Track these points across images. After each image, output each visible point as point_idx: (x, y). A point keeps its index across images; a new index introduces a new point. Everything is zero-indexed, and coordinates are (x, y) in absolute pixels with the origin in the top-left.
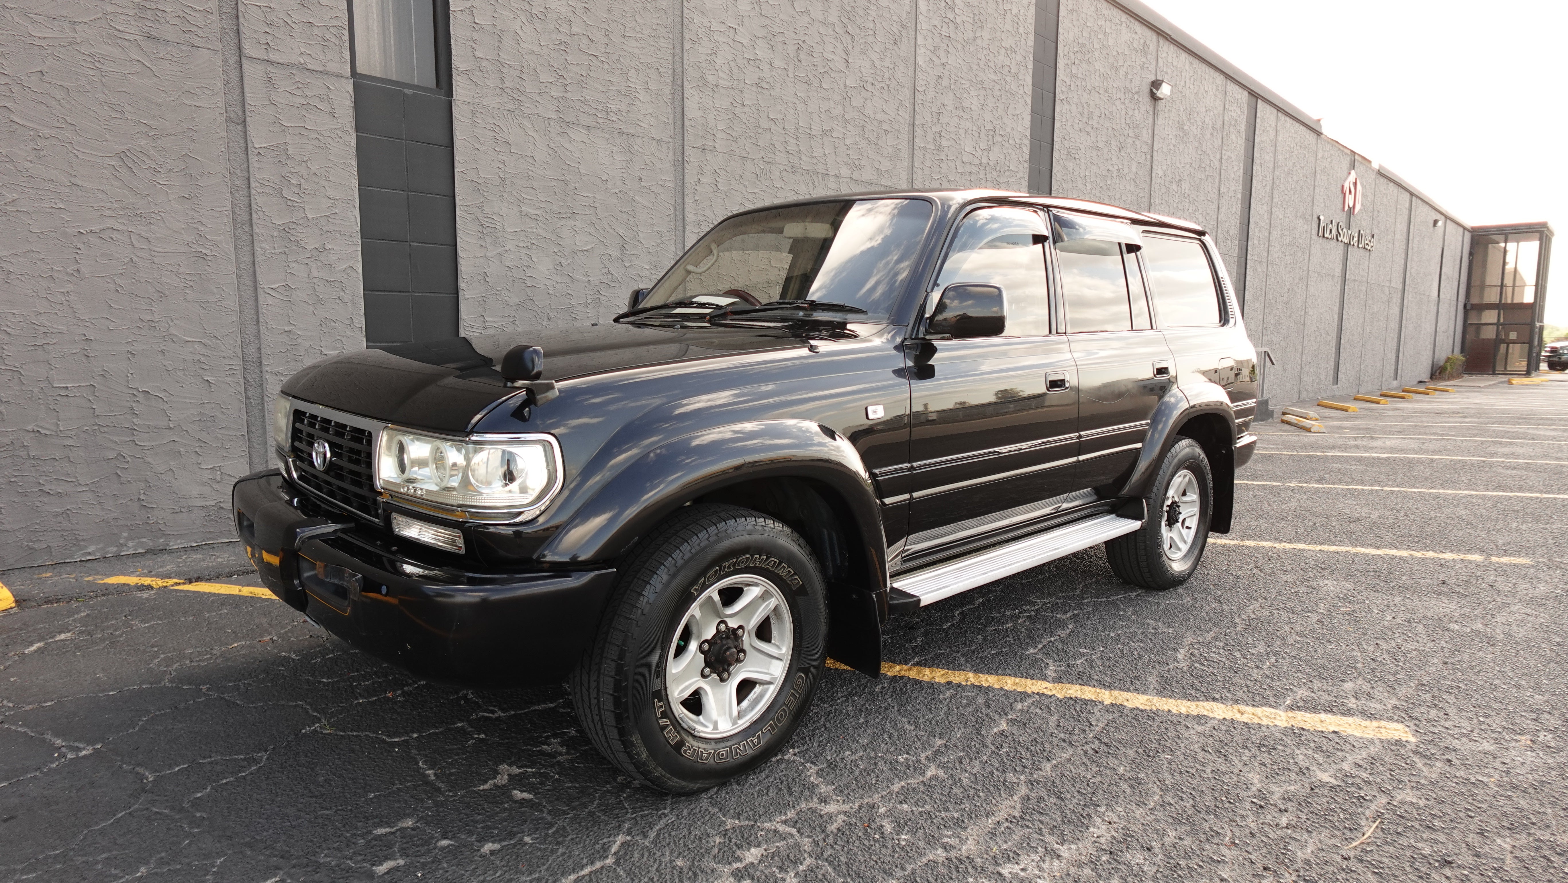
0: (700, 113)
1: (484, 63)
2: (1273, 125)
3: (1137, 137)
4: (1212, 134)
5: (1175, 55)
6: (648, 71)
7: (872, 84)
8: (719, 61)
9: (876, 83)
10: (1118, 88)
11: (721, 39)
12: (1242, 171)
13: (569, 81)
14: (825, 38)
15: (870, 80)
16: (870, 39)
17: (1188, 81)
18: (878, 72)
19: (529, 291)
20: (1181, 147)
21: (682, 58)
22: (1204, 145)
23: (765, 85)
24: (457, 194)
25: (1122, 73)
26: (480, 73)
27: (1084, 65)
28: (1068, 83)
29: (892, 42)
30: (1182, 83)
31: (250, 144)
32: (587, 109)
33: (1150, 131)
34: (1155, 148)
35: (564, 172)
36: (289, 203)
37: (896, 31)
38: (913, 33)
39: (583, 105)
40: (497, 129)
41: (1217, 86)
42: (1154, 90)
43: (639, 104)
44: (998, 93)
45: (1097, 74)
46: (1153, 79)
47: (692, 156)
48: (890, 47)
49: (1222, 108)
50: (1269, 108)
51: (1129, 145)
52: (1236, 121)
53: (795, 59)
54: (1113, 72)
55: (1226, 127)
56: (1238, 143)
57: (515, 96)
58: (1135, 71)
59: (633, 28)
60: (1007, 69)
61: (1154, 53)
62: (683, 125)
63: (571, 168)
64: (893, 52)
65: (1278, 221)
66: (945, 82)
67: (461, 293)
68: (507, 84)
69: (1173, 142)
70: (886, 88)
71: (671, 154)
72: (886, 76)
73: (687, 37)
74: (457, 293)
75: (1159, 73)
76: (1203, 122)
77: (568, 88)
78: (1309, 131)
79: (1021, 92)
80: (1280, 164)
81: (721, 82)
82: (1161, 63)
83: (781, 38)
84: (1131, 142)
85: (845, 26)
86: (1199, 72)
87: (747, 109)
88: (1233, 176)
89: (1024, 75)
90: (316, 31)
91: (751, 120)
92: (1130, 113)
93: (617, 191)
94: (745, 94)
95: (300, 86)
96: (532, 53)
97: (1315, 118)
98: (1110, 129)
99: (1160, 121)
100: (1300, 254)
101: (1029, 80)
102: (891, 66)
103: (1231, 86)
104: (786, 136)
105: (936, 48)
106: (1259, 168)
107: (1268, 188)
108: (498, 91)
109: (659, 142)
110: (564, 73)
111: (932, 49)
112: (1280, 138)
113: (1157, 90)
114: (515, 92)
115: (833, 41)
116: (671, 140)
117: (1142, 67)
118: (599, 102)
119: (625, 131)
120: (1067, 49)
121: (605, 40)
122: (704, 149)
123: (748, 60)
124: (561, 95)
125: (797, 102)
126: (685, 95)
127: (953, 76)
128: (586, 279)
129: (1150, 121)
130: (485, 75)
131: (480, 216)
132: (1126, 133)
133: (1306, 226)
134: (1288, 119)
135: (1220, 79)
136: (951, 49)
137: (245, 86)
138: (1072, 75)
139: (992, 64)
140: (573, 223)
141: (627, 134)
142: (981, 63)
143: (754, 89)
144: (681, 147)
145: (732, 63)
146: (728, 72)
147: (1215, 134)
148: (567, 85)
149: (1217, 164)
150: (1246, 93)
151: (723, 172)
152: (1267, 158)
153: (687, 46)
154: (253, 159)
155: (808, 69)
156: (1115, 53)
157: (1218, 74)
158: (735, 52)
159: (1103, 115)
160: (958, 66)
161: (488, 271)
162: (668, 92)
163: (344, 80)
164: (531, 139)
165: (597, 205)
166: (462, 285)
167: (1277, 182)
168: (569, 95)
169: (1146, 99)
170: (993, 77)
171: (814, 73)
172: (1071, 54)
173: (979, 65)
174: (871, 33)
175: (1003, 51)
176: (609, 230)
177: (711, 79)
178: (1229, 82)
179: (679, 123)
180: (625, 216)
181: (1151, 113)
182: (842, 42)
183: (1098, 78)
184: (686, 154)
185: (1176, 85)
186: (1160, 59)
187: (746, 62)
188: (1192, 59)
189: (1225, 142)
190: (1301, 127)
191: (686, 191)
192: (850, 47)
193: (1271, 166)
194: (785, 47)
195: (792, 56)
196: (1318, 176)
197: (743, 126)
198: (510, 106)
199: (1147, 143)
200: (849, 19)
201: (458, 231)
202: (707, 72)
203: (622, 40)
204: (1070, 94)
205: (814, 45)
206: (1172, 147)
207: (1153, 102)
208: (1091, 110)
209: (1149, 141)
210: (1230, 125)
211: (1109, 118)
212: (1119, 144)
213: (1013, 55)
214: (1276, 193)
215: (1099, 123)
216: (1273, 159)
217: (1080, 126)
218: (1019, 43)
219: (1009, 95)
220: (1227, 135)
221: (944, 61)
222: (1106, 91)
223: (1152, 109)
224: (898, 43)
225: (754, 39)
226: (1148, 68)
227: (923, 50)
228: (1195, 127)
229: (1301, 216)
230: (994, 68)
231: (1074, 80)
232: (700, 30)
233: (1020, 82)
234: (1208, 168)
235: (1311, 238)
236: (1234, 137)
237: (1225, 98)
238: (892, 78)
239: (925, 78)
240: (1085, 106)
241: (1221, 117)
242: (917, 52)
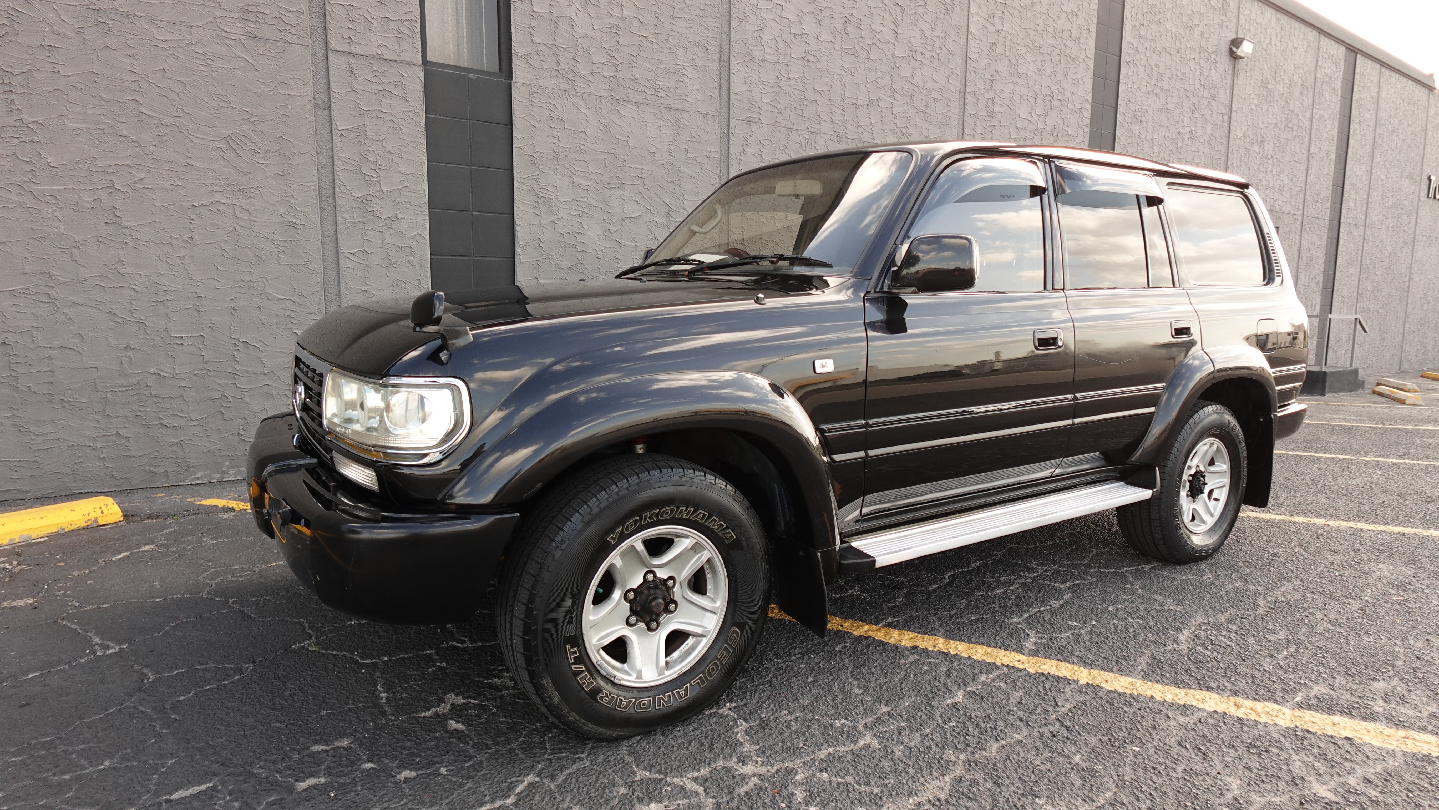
0: (746, 87)
1: (541, 48)
2: (1376, 81)
3: (1213, 97)
4: (1301, 93)
5: (1259, 12)
6: (695, 49)
7: (922, 54)
8: (766, 38)
9: (926, 52)
10: (1192, 49)
11: (768, 16)
12: (1336, 130)
13: (620, 61)
14: (873, 11)
15: (920, 49)
16: (921, 10)
17: (1274, 38)
18: (928, 42)
19: (579, 256)
20: (1264, 107)
21: (730, 36)
22: (1292, 104)
23: (811, 59)
24: (515, 168)
25: (1197, 32)
26: (538, 57)
27: (1154, 26)
28: (1136, 45)
29: (943, 11)
30: (1267, 41)
31: (334, 127)
32: (636, 86)
33: (1228, 91)
34: (1234, 108)
35: (613, 145)
36: (367, 178)
37: (949, 1)
38: (967, 2)
39: (633, 83)
40: (552, 108)
41: (1308, 42)
42: (1234, 49)
43: (687, 80)
44: (1057, 58)
45: (1169, 35)
46: (1234, 37)
47: (738, 129)
48: (942, 16)
49: (1314, 65)
50: (1370, 63)
51: (1203, 106)
52: (1331, 77)
53: (843, 33)
54: (1187, 32)
55: (1318, 85)
56: (1333, 101)
57: (569, 76)
58: (1212, 30)
59: (682, 10)
60: (1067, 33)
61: (1235, 10)
62: (729, 99)
63: (621, 142)
64: (944, 21)
65: (1380, 183)
66: (999, 49)
67: (517, 257)
68: (563, 66)
69: (1255, 101)
70: (936, 57)
71: (717, 127)
72: (937, 45)
73: (734, 15)
74: (514, 258)
75: (1240, 31)
76: (1291, 80)
77: (619, 68)
78: (1419, 87)
79: (1083, 56)
80: (1383, 121)
81: (767, 56)
82: (1242, 21)
83: (828, 13)
84: (1206, 103)
86: (1288, 28)
87: (792, 82)
88: (1325, 135)
89: (1087, 39)
90: (392, 25)
91: (797, 92)
92: (1206, 73)
93: (664, 162)
94: (790, 68)
95: (377, 74)
96: (586, 36)
97: (1427, 72)
98: (1182, 90)
99: (1240, 81)
100: (1405, 216)
101: (1092, 43)
102: (942, 36)
103: (1325, 42)
104: (832, 107)
105: (991, 16)
106: (1357, 126)
107: (1368, 148)
108: (554, 73)
109: (705, 115)
110: (615, 54)
111: (986, 16)
112: (1383, 95)
113: (1238, 48)
114: (569, 73)
115: (882, 13)
116: (717, 114)
117: (1221, 26)
118: (649, 80)
119: (673, 106)
120: (1134, 10)
121: (655, 22)
122: (749, 122)
123: (795, 35)
124: (612, 74)
125: (844, 74)
126: (732, 71)
127: (1008, 43)
128: (633, 245)
129: (1229, 81)
130: (542, 59)
131: (535, 187)
132: (1200, 94)
133: (1413, 187)
134: (1393, 74)
135: (1312, 34)
136: (1007, 16)
137: (331, 76)
138: (1140, 37)
139: (1051, 29)
140: (621, 192)
141: (674, 109)
142: (1039, 28)
143: (800, 62)
144: (727, 120)
145: (778, 39)
146: (774, 47)
147: (1305, 92)
148: (618, 65)
149: (1307, 124)
150: (1343, 49)
151: (768, 142)
152: (1367, 115)
153: (734, 24)
154: (337, 139)
155: (855, 41)
156: (1189, 12)
157: (1309, 29)
158: (782, 28)
159: (1174, 77)
160: (1014, 32)
161: (542, 237)
162: (715, 68)
163: (415, 67)
164: (583, 115)
165: (644, 176)
166: (518, 250)
167: (1379, 141)
168: (620, 75)
169: (1224, 59)
170: (1052, 42)
171: (862, 45)
172: (1140, 16)
173: (1036, 30)
174: (922, 3)
175: (1063, 16)
176: (656, 199)
177: (757, 54)
178: (1322, 37)
179: (726, 97)
180: (671, 186)
181: (1230, 72)
182: (891, 14)
183: (1169, 39)
184: (732, 126)
185: (1259, 43)
186: (1241, 17)
187: (792, 37)
188: (1279, 15)
189: (1317, 100)
190: (1410, 82)
191: (731, 161)
192: (899, 18)
193: (1372, 124)
194: (832, 21)
195: (839, 29)
196: (1430, 134)
197: (789, 98)
198: (565, 86)
199: (1224, 104)
201: (515, 201)
202: (754, 48)
203: (671, 21)
204: (1137, 57)
205: (862, 18)
206: (1253, 107)
207: (1232, 61)
208: (1160, 71)
209: (1227, 102)
210: (1323, 82)
211: (1181, 79)
212: (1192, 106)
213: (1075, 18)
214: (1377, 153)
215: (1169, 85)
216: (1374, 117)
217: (1148, 88)
218: (1081, 6)
219: (1069, 60)
220: (1319, 93)
221: (999, 28)
222: (1178, 52)
223: (1231, 68)
224: (950, 12)
225: (801, 14)
226: (1227, 26)
227: (976, 18)
228: (1282, 85)
229: (1407, 177)
230: (1053, 33)
231: (1142, 42)
232: (747, 9)
233: (1081, 46)
234: (1295, 128)
235: (1419, 200)
236: (1327, 95)
237: (1318, 54)
238: (943, 47)
239: (978, 46)
240: (1154, 68)
241: (1312, 74)
242: (970, 20)
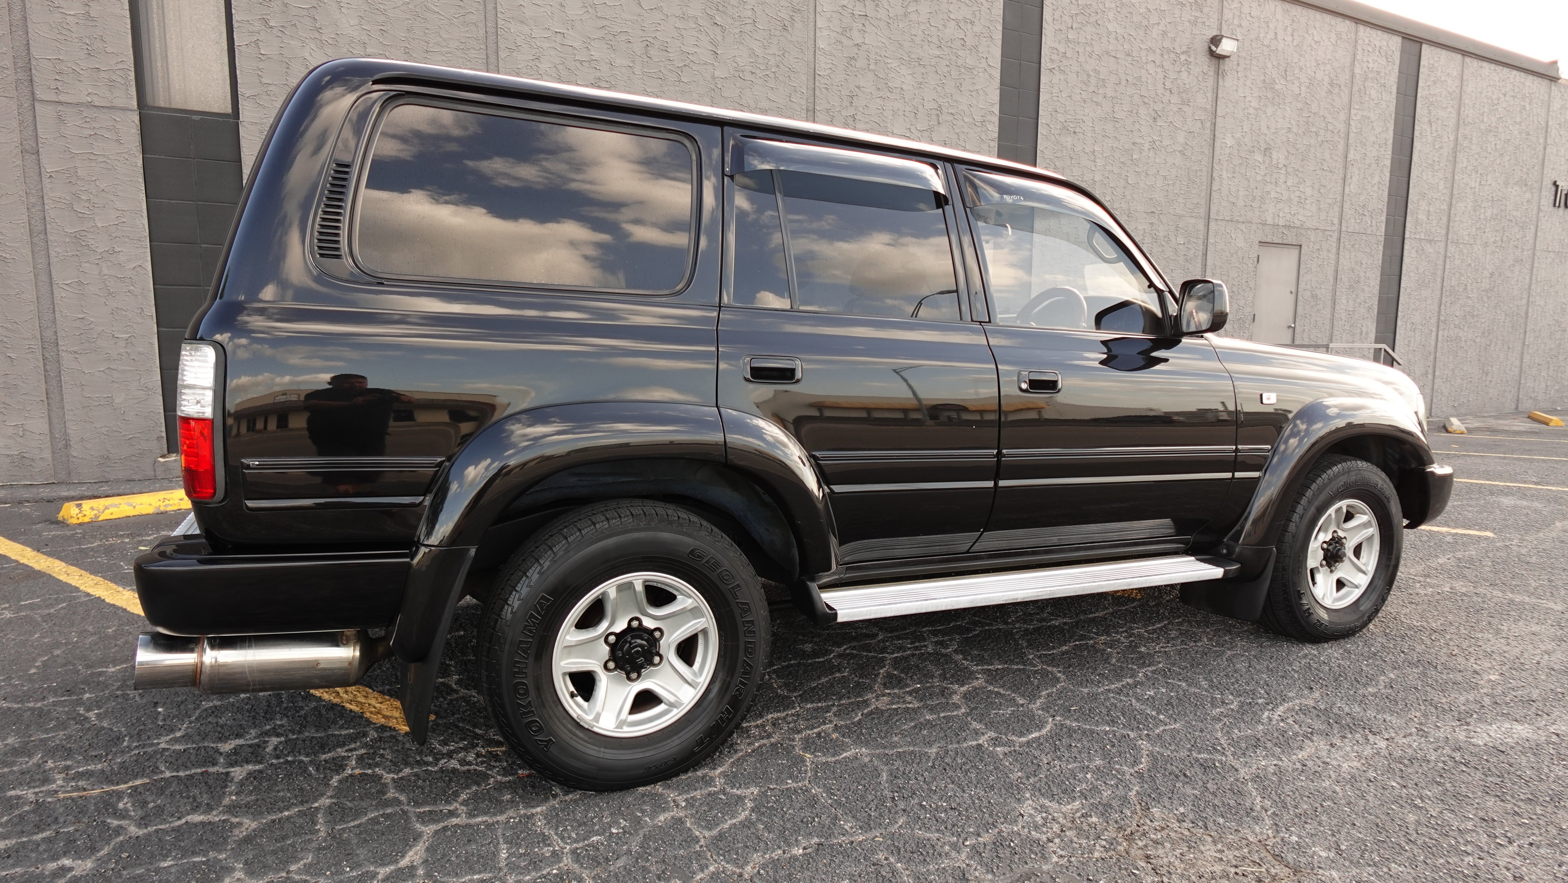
1: (270, 88)
2: (1456, 73)
3: (1186, 103)
4: (1330, 92)
5: (1254, 4)
7: (752, 73)
8: (544, 66)
9: (758, 72)
10: (1150, 50)
11: (546, 45)
12: (1391, 133)
14: (683, 32)
15: (748, 68)
16: (749, 28)
17: (1281, 31)
18: (760, 60)
20: (1270, 110)
21: (498, 67)
22: (1314, 106)
25: (1155, 32)
26: (268, 97)
27: (1089, 28)
28: (1062, 50)
29: (780, 28)
30: (1271, 35)
31: (43, 170)
33: (1209, 95)
34: (1219, 113)
36: (80, 215)
37: (787, 17)
38: (812, 16)
41: (1339, 34)
42: (1214, 48)
44: (945, 69)
45: (1113, 35)
46: (1215, 33)
48: (778, 33)
49: (1349, 60)
50: (1444, 54)
51: (1171, 113)
52: (1378, 73)
53: (644, 56)
54: (1141, 33)
55: (1358, 82)
58: (1180, 28)
59: (437, 44)
60: (959, 42)
61: (1216, 5)
64: (782, 38)
65: (1469, 191)
66: (861, 63)
69: (1254, 104)
70: (772, 75)
72: (772, 62)
75: (1224, 27)
76: (1312, 78)
78: (1531, 77)
79: (984, 65)
80: (1470, 120)
82: (1227, 14)
83: (624, 37)
84: (1175, 109)
85: (711, 17)
86: (1304, 20)
88: (1372, 139)
89: (988, 46)
90: (102, 74)
92: (1172, 75)
95: (88, 120)
98: (1137, 96)
99: (1229, 82)
100: (1516, 230)
101: (997, 52)
102: (780, 53)
103: (1365, 32)
105: (847, 29)
106: (1426, 126)
107: (1446, 151)
111: (840, 30)
112: (1469, 89)
113: (1217, 47)
115: (696, 34)
117: (1193, 23)
120: (1058, 14)
123: (581, 62)
127: (872, 56)
129: (1210, 82)
130: (273, 98)
132: (1165, 100)
133: (1528, 195)
134: (1485, 64)
135: (1344, 26)
136: (869, 28)
137: (38, 123)
138: (1068, 41)
139: (934, 40)
142: (918, 39)
145: (560, 67)
146: (555, 75)
147: (1336, 91)
149: (1341, 127)
150: (1397, 39)
152: (1443, 114)
153: (502, 55)
154: (46, 181)
155: (661, 64)
156: (1143, 10)
157: (1339, 20)
158: (563, 55)
159: (1124, 82)
160: (880, 44)
163: (129, 112)
167: (1465, 143)
169: (1200, 60)
170: (937, 52)
171: (669, 67)
172: (1066, 19)
173: (912, 41)
174: (750, 21)
175: (952, 24)
178: (1361, 28)
181: (1212, 73)
182: (707, 34)
183: (1112, 41)
185: (1257, 38)
186: (1225, 11)
187: (578, 64)
188: (1287, 6)
189: (1356, 99)
190: (1515, 72)
192: (719, 38)
193: (1452, 123)
194: (630, 45)
195: (639, 53)
196: (1553, 132)
199: (1205, 110)
200: (718, 10)
203: (426, 55)
204: (1065, 62)
205: (668, 40)
206: (1251, 111)
207: (1215, 61)
208: (1102, 77)
209: (1209, 107)
210: (1366, 79)
211: (1134, 84)
212: (1153, 113)
213: (969, 26)
214: (1461, 156)
215: (1116, 91)
216: (1454, 115)
217: (1083, 96)
218: (977, 13)
219: (963, 70)
220: (1359, 91)
221: (859, 41)
222: (1129, 55)
223: (1212, 69)
224: (789, 28)
225: (589, 41)
226: (1204, 23)
227: (825, 33)
228: (1297, 84)
229: (1516, 183)
230: (938, 43)
231: (1071, 46)
232: (518, 39)
233: (981, 55)
234: (1322, 132)
235: (1539, 209)
236: (1373, 93)
237: (1355, 47)
238: (781, 66)
239: (830, 61)
240: (1091, 73)
241: (1347, 71)
242: (818, 35)
